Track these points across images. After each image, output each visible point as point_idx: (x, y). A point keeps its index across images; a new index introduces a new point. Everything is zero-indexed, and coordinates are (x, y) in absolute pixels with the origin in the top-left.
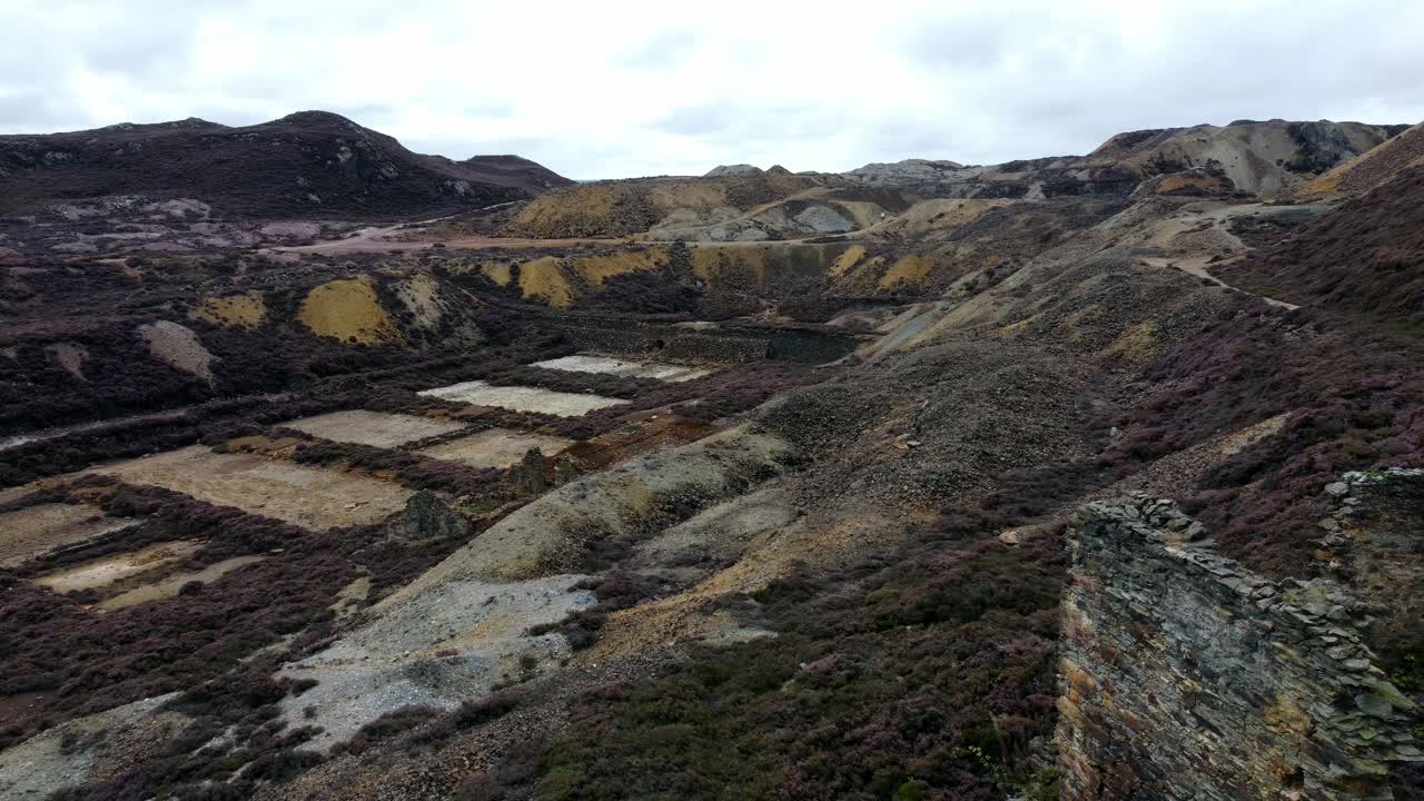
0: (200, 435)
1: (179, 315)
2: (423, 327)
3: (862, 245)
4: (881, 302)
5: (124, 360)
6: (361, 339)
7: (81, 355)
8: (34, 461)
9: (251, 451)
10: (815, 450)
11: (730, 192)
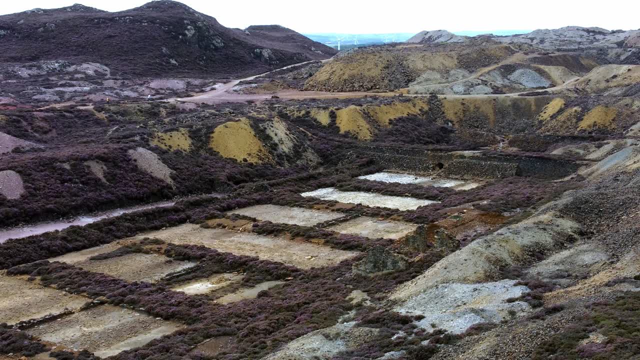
0: (189, 217)
1: (145, 144)
2: (284, 152)
3: (561, 98)
4: (583, 139)
5: (126, 171)
6: (251, 160)
7: (102, 168)
8: (111, 230)
9: (224, 227)
10: (593, 227)
11: (461, 58)
